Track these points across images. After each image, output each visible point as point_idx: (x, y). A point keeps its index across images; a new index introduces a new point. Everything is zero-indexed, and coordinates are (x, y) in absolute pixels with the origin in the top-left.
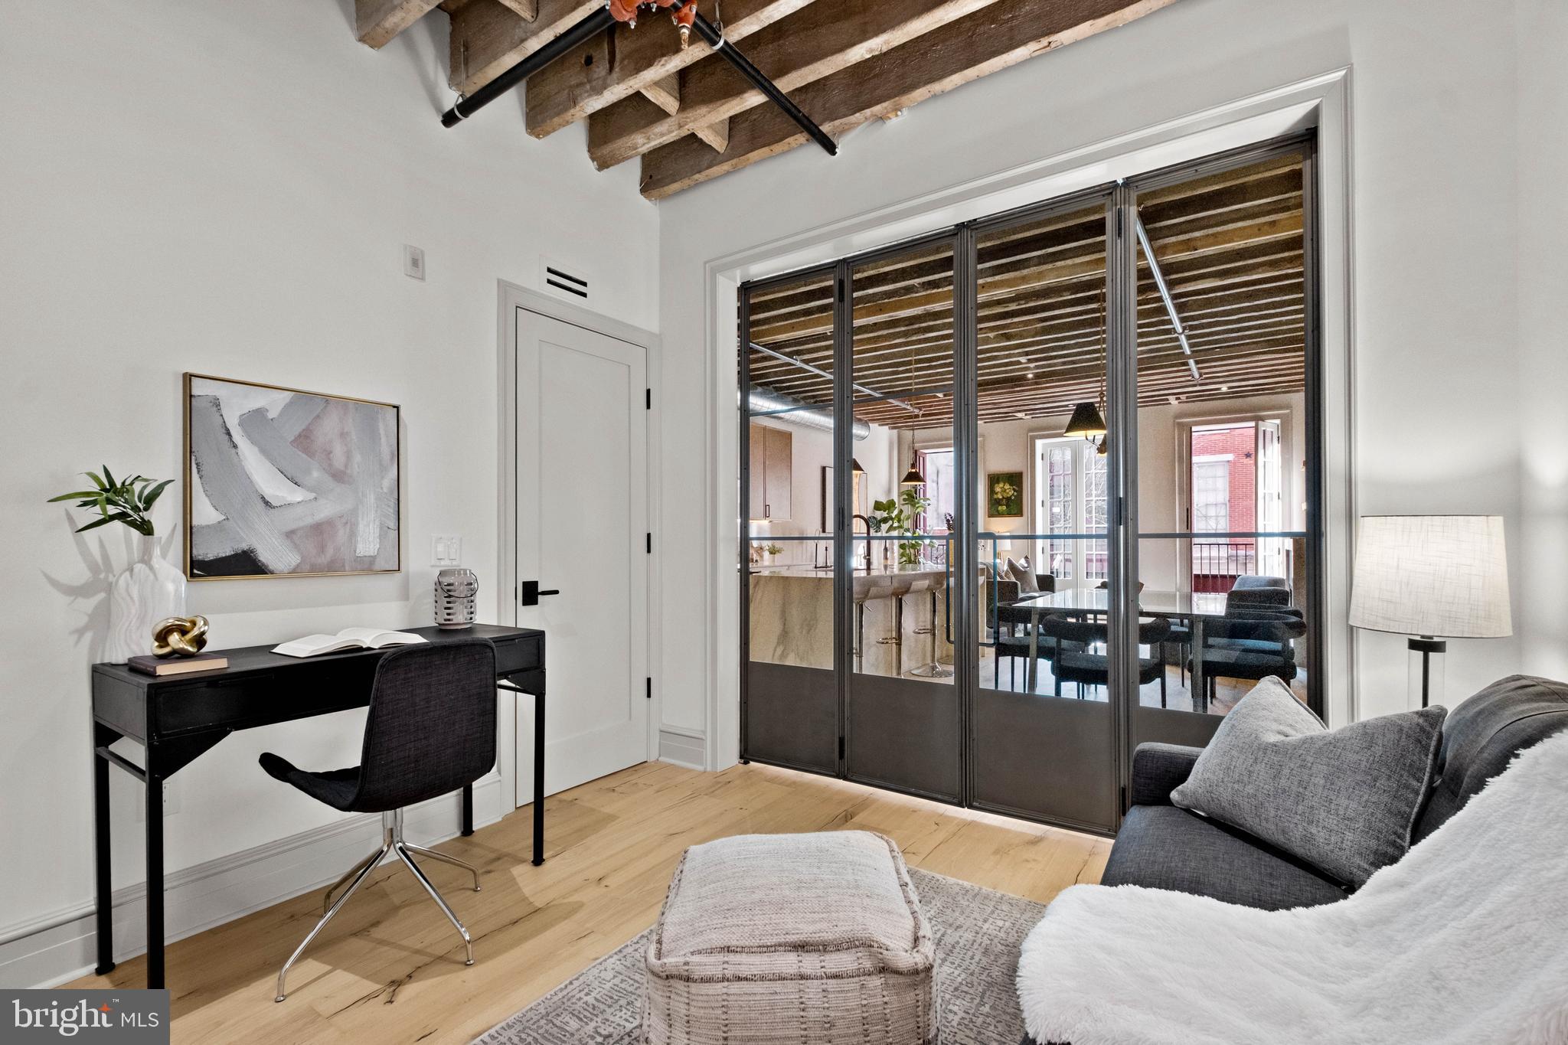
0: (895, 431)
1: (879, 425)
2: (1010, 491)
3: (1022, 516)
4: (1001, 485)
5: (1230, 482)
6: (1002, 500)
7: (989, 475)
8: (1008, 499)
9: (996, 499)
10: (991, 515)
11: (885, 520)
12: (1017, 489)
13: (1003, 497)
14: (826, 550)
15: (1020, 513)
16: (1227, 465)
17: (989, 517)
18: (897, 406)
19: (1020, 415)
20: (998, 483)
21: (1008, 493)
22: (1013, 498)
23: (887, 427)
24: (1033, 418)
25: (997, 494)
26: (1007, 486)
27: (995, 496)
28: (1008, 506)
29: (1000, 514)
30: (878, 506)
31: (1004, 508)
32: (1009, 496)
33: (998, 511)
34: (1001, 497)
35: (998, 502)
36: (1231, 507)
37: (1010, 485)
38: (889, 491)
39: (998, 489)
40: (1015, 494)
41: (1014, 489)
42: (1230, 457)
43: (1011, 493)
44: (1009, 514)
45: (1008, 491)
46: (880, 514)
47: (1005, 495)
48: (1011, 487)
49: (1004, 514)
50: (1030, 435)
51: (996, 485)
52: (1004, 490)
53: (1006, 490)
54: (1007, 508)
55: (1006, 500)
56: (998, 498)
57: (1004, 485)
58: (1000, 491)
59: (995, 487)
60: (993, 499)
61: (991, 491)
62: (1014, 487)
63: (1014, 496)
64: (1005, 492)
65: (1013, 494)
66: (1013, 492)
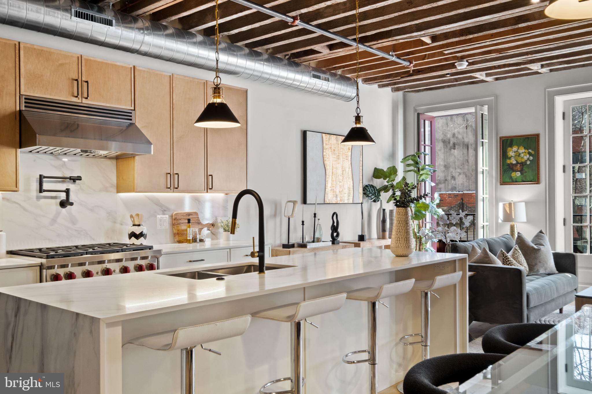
0: (400, 93)
1: (380, 86)
2: (525, 156)
3: (539, 183)
4: (515, 149)
6: (516, 165)
7: (501, 138)
8: (523, 164)
9: (508, 165)
10: (503, 183)
11: (385, 189)
12: (533, 152)
13: (518, 163)
14: (303, 224)
15: (536, 180)
17: (501, 184)
18: (383, 58)
19: (535, 67)
20: (511, 146)
21: (522, 158)
22: (528, 163)
23: (389, 89)
24: (551, 71)
25: (510, 158)
26: (522, 150)
27: (508, 161)
28: (521, 171)
29: (514, 182)
30: (378, 173)
31: (518, 174)
32: (523, 161)
33: (511, 178)
34: (514, 162)
35: (511, 168)
37: (525, 148)
38: (393, 156)
39: (511, 153)
40: (531, 158)
41: (530, 154)
43: (526, 158)
44: (524, 181)
45: (522, 155)
46: (379, 183)
47: (520, 160)
48: (526, 151)
49: (518, 180)
50: (548, 91)
51: (509, 149)
52: (518, 155)
53: (520, 154)
54: (522, 174)
55: (520, 166)
56: (512, 164)
57: (518, 149)
58: (513, 156)
59: (508, 151)
60: (503, 165)
61: (504, 155)
62: (530, 151)
63: (530, 160)
64: (519, 156)
65: (528, 159)
66: (528, 156)
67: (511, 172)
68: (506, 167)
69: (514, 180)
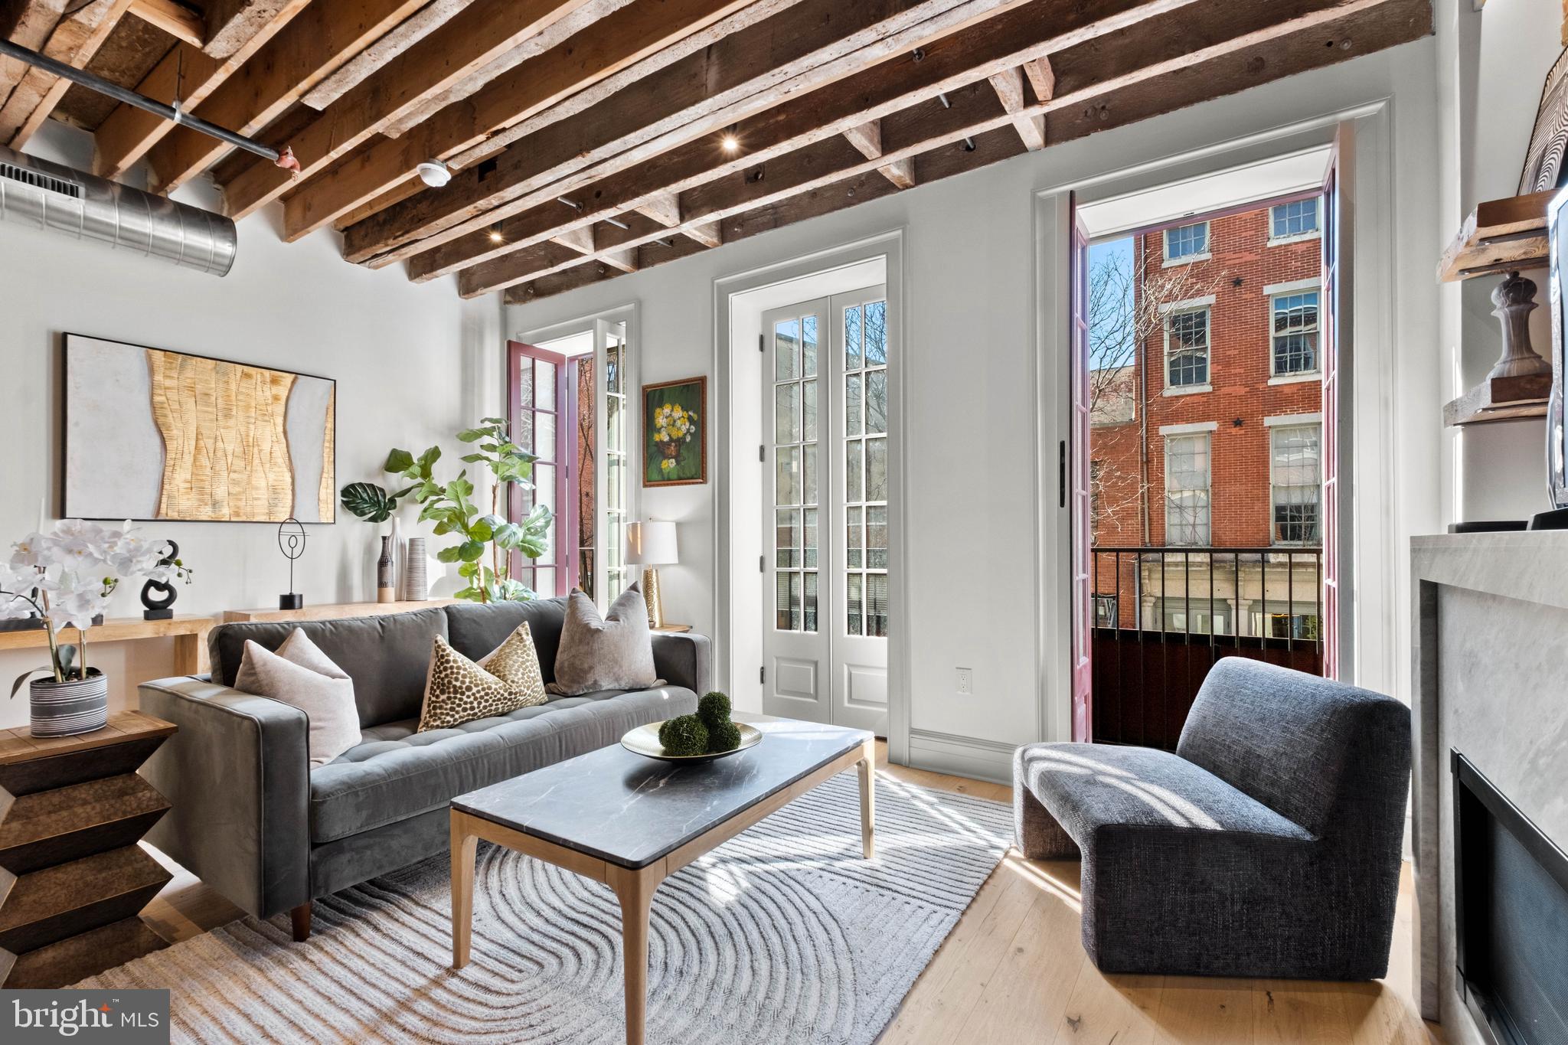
0: (491, 305)
2: (683, 425)
3: (705, 482)
4: (667, 410)
5: (1213, 460)
6: (668, 444)
7: (644, 388)
8: (680, 442)
9: (656, 444)
10: (648, 482)
12: (695, 416)
13: (671, 440)
15: (698, 475)
16: (1209, 437)
17: (645, 486)
20: (661, 405)
21: (679, 429)
22: (688, 438)
24: (722, 238)
25: (659, 431)
26: (678, 413)
27: (657, 437)
28: (677, 458)
29: (667, 481)
31: (672, 463)
32: (681, 435)
33: (661, 471)
34: (666, 439)
35: (661, 451)
36: (1214, 494)
37: (684, 409)
39: (661, 421)
40: (693, 429)
41: (690, 419)
42: (1213, 426)
43: (684, 429)
44: (683, 478)
45: (678, 423)
47: (675, 434)
48: (685, 414)
49: (672, 477)
50: (718, 284)
51: (658, 410)
52: (672, 423)
53: (675, 421)
54: (678, 462)
55: (676, 446)
56: (661, 441)
57: (672, 410)
58: (665, 425)
59: (656, 415)
60: (648, 446)
61: (649, 425)
62: (691, 413)
63: (691, 434)
64: (673, 425)
65: (688, 430)
66: (688, 424)
67: (661, 458)
68: (653, 449)
69: (666, 476)
